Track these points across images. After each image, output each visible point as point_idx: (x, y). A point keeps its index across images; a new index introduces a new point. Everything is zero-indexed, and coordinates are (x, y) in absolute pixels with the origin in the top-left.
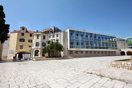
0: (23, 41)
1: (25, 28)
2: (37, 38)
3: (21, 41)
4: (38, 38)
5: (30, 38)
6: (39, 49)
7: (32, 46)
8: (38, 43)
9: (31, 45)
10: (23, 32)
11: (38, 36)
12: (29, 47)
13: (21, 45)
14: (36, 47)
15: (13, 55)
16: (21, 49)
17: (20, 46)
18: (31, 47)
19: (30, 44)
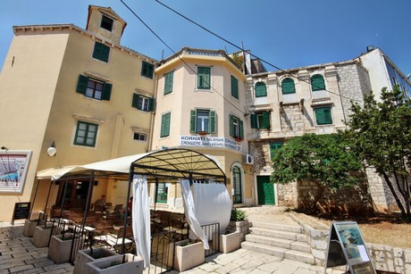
0: (98, 94)
1: (118, 18)
2: (201, 87)
3: (90, 92)
4: (204, 85)
5: (145, 85)
6: (217, 152)
7: (151, 130)
8: (206, 112)
9: (146, 126)
10: (104, 40)
11: (204, 71)
12: (137, 137)
13: (88, 117)
14: (197, 142)
15: (12, 187)
16: (85, 144)
17: (79, 122)
18: (143, 138)
19: (140, 118)
